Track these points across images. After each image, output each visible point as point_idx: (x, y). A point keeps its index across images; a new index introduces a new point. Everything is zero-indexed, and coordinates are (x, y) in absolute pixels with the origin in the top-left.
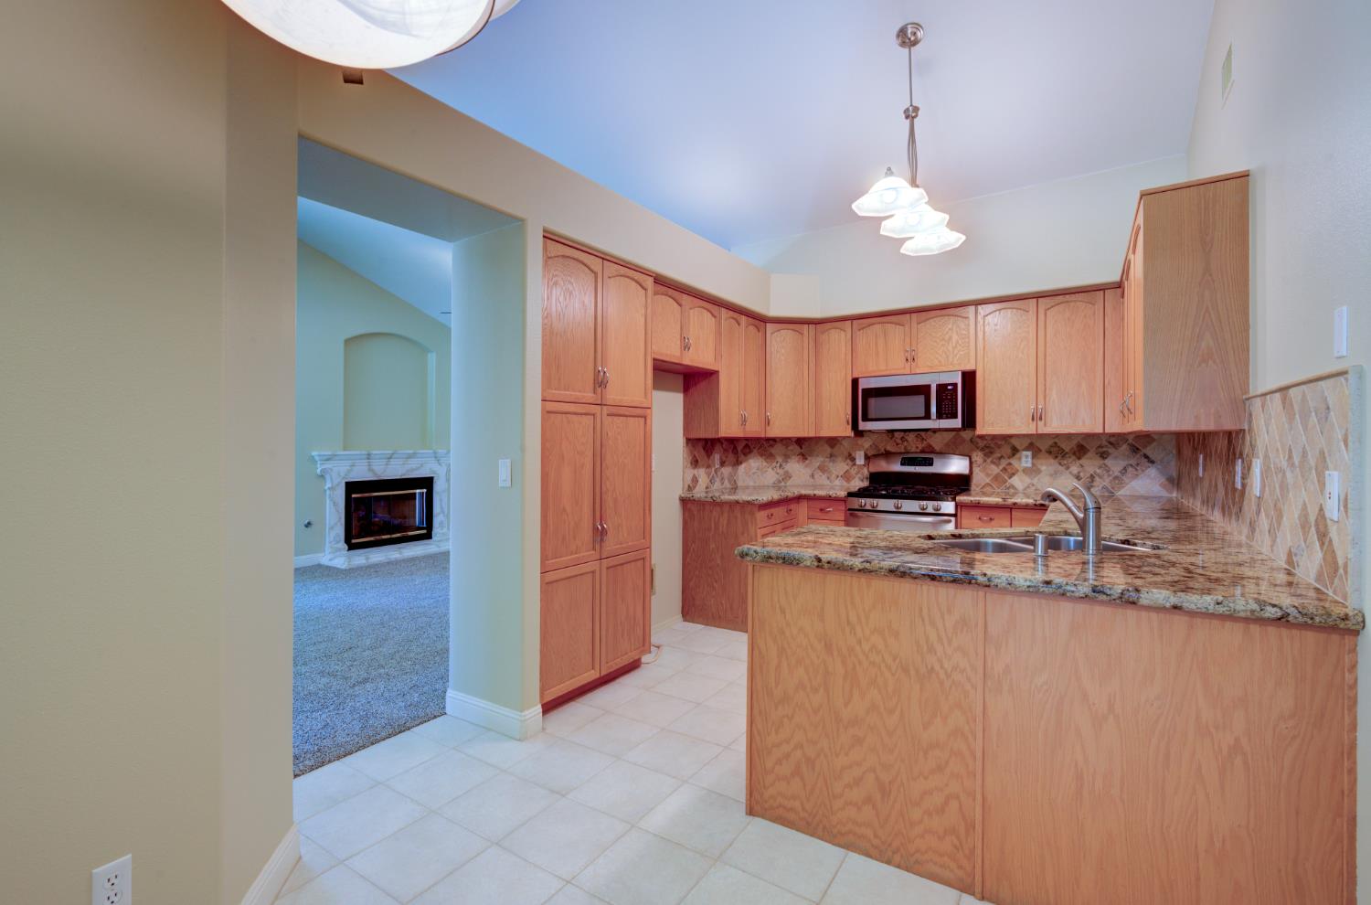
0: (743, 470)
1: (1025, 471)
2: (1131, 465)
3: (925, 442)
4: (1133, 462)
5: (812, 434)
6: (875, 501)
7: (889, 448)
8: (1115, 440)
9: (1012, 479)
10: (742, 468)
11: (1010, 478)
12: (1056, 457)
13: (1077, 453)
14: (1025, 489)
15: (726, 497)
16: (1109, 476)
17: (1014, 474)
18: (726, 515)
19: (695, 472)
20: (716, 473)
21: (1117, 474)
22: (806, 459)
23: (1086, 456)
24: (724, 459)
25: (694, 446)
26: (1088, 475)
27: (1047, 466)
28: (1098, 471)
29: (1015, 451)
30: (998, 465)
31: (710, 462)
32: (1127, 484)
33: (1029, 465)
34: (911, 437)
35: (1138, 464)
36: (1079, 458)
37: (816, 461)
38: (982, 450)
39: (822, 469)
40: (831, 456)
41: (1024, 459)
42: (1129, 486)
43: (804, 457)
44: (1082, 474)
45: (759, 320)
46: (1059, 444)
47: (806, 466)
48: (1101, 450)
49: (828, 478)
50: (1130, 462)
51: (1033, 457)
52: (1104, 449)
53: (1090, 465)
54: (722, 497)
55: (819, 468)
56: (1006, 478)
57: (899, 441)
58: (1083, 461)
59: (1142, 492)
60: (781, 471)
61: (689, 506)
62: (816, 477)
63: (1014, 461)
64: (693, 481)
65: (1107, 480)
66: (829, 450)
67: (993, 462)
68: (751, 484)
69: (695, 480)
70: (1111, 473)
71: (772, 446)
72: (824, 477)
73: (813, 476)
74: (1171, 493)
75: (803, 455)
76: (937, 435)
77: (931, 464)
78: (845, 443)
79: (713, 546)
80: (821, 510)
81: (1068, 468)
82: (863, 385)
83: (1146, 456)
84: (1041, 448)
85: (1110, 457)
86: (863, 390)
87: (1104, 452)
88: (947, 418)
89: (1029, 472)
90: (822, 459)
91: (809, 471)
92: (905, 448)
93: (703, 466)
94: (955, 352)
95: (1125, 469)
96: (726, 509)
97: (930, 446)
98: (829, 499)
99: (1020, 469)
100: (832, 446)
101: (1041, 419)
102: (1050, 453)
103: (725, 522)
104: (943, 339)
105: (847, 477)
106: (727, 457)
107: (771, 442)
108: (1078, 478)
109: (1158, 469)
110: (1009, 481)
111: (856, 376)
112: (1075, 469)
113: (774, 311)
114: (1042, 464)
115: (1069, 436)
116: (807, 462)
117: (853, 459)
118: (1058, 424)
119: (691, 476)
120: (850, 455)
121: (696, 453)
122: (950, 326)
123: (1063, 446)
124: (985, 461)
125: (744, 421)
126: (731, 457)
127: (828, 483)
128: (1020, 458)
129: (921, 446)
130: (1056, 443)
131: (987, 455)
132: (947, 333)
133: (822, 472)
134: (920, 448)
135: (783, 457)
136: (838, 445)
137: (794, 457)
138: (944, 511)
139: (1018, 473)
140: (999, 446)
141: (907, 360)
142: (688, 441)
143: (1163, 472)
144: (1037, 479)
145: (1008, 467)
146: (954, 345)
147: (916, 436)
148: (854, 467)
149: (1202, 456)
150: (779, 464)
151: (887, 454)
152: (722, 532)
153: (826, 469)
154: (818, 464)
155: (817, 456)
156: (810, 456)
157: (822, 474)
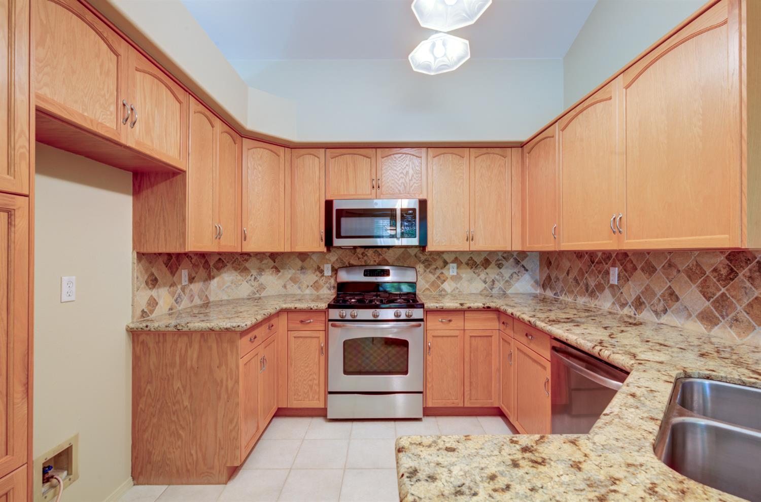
0: (216, 285)
1: (453, 278)
2: (515, 273)
3: (381, 257)
4: (516, 270)
5: (288, 250)
6: (355, 312)
7: (352, 262)
8: (506, 255)
9: (444, 284)
10: (214, 283)
11: (442, 283)
12: (472, 268)
13: (484, 265)
14: (452, 292)
15: (197, 324)
16: (503, 280)
17: (445, 281)
18: (196, 346)
19: (154, 293)
20: (183, 291)
21: (507, 278)
22: (279, 271)
23: (490, 266)
24: (193, 275)
25: (150, 263)
26: (491, 280)
27: (467, 273)
28: (497, 277)
29: (446, 263)
30: (434, 274)
31: (175, 279)
32: (513, 285)
33: (455, 274)
34: (370, 252)
35: (519, 272)
36: (486, 269)
37: (288, 274)
38: (423, 263)
39: (294, 280)
40: (302, 268)
41: (451, 270)
42: (514, 287)
43: (277, 270)
44: (487, 280)
46: (473, 258)
47: (279, 278)
48: (499, 262)
49: (299, 288)
50: (515, 271)
51: (458, 268)
52: (500, 262)
53: (492, 273)
54: (191, 326)
55: (291, 279)
56: (440, 283)
57: (360, 256)
58: (488, 270)
59: (521, 291)
60: (256, 284)
61: (141, 338)
62: (288, 286)
63: (444, 271)
64: (149, 304)
65: (502, 283)
66: (300, 263)
67: (430, 272)
68: (226, 298)
69: (153, 303)
70: (504, 278)
71: (247, 260)
72: (296, 286)
73: (285, 286)
74: (537, 290)
75: (276, 268)
76: (391, 250)
77: (388, 275)
78: (315, 257)
79: (177, 385)
80: (302, 322)
81: (479, 275)
82: (337, 206)
83: (523, 266)
84: (462, 261)
85: (504, 267)
86: (337, 211)
87: (500, 264)
88: (409, 236)
89: (457, 278)
90: (294, 271)
91: (281, 282)
92: (365, 261)
93: (165, 285)
94: (411, 183)
95: (512, 275)
96: (196, 338)
97: (385, 260)
98: (310, 311)
99: (449, 277)
100: (303, 261)
101: (472, 239)
102: (467, 264)
103: (195, 356)
104: (402, 173)
105: (316, 286)
106: (196, 273)
107: (246, 257)
108: (485, 282)
109: (530, 275)
110: (442, 286)
111: (329, 198)
112: (483, 276)
114: (463, 273)
115: (479, 253)
116: (280, 274)
117: (322, 272)
118: (482, 244)
119: (147, 298)
120: (319, 268)
121: (154, 270)
122: (407, 163)
123: (476, 260)
124: (425, 271)
125: (219, 235)
126: (202, 272)
127: (299, 292)
128: (449, 269)
129: (377, 260)
130: (472, 258)
131: (427, 267)
132: (405, 168)
133: (294, 283)
134: (377, 262)
135: (258, 271)
136: (308, 259)
137: (268, 270)
138: (415, 317)
139: (448, 280)
140: (435, 260)
141: (373, 187)
142: (141, 256)
143: (532, 277)
144: (459, 283)
145: (441, 276)
146: (410, 178)
147: (374, 252)
148: (323, 278)
149: (617, 269)
150: (253, 277)
151: (350, 267)
152: (192, 367)
153: (297, 280)
154: (290, 276)
155: (290, 269)
156: (282, 269)
157: (293, 284)
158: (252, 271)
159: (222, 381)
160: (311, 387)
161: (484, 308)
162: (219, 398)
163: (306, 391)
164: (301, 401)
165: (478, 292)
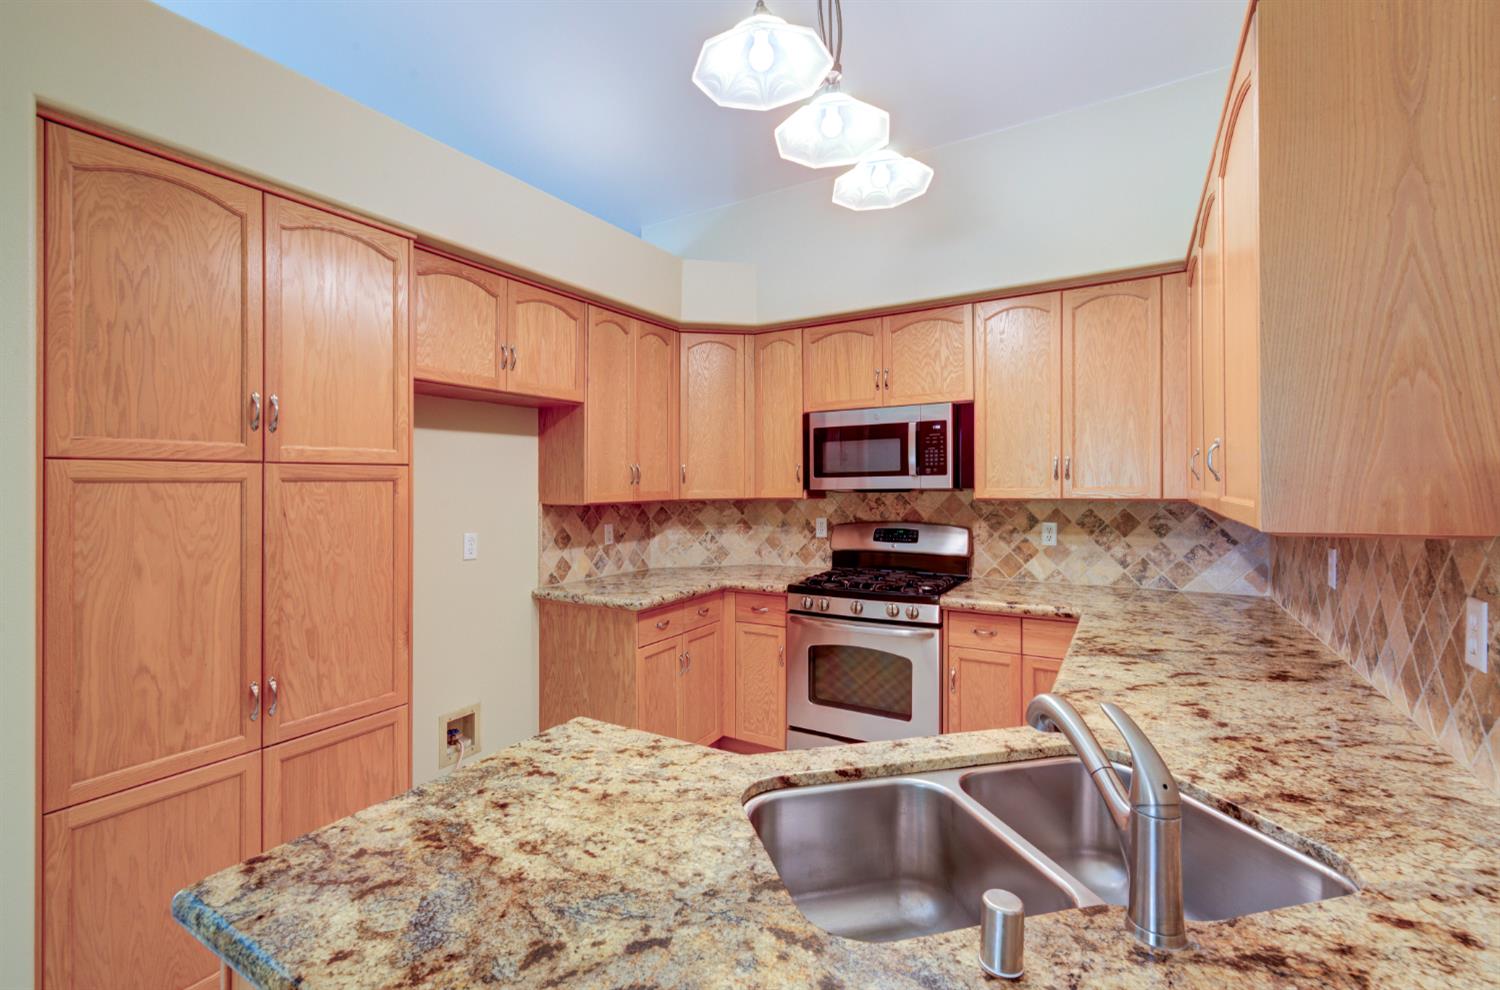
0: (656, 546)
1: (1048, 551)
2: (1203, 547)
3: (908, 507)
4: (1204, 541)
5: (752, 496)
6: (825, 600)
7: (859, 515)
8: (1178, 507)
9: (1029, 563)
10: (655, 543)
11: (1027, 561)
12: (1092, 532)
13: (1122, 526)
14: (1047, 579)
15: (594, 598)
16: (1169, 561)
17: (1031, 556)
19: (566, 554)
20: (607, 553)
21: (1181, 559)
22: (750, 528)
23: (1136, 531)
24: (622, 531)
25: (561, 516)
26: (1140, 559)
27: (1079, 544)
28: (1153, 554)
29: (1033, 522)
30: (1009, 543)
31: (595, 536)
32: (1196, 575)
33: (1053, 542)
34: (890, 499)
35: (1212, 545)
36: (1125, 535)
37: (764, 531)
38: (987, 519)
39: (772, 542)
40: (784, 524)
41: (1045, 535)
42: (1197, 579)
43: (746, 525)
44: (1129, 559)
45: (668, 329)
46: (1096, 512)
47: (750, 539)
48: (1158, 523)
49: (780, 555)
50: (1201, 542)
51: (1060, 531)
52: (1162, 521)
53: (1141, 545)
54: (587, 598)
55: (767, 540)
56: (1021, 561)
57: (873, 504)
58: (1129, 539)
59: (1218, 589)
60: (713, 547)
61: (547, 607)
62: (763, 552)
63: (1030, 537)
64: (559, 567)
65: (1167, 568)
66: (780, 516)
67: (1000, 537)
68: (669, 564)
69: (564, 566)
70: (1172, 557)
71: (700, 510)
72: (775, 553)
73: (759, 552)
74: (1264, 592)
75: (745, 523)
76: (925, 495)
77: (915, 540)
80: (754, 609)
81: (1109, 548)
82: (814, 425)
83: (1223, 533)
84: (1070, 518)
85: (1171, 534)
86: (816, 430)
87: (1162, 526)
88: (932, 473)
89: (1058, 552)
90: (771, 529)
91: (753, 546)
92: (881, 515)
93: (580, 544)
94: (946, 374)
95: (1192, 552)
97: (915, 512)
98: (762, 594)
99: (1040, 549)
100: (785, 512)
101: (1067, 476)
102: (1082, 524)
104: (928, 355)
105: (804, 554)
106: (627, 529)
107: (699, 505)
108: (1123, 563)
109: (1242, 554)
110: (1026, 566)
111: (806, 411)
112: (1119, 550)
113: (686, 316)
114: (1071, 542)
115: (1110, 503)
116: (751, 532)
117: (812, 530)
118: (1094, 483)
119: (557, 560)
120: (808, 523)
121: (565, 526)
122: (937, 335)
123: (1101, 515)
124: (991, 535)
125: (636, 477)
126: (636, 527)
127: (778, 562)
128: (1040, 533)
129: (902, 513)
130: (1091, 511)
131: (994, 527)
132: (933, 345)
133: (772, 547)
134: (901, 515)
135: (716, 526)
136: (793, 509)
137: (732, 526)
138: (921, 619)
139: (1038, 555)
140: (1011, 514)
141: (878, 386)
142: (547, 509)
143: (1248, 558)
144: (1064, 564)
145: (1023, 546)
146: (943, 364)
147: (896, 498)
148: (813, 541)
149: (1335, 551)
150: (710, 536)
151: (856, 523)
152: (590, 651)
153: (777, 543)
154: (766, 535)
155: (765, 524)
156: (755, 524)
157: (771, 549)
158: (708, 526)
159: (619, 673)
160: (767, 713)
161: (1057, 614)
162: (616, 695)
163: (760, 718)
164: (752, 731)
165: (1108, 583)
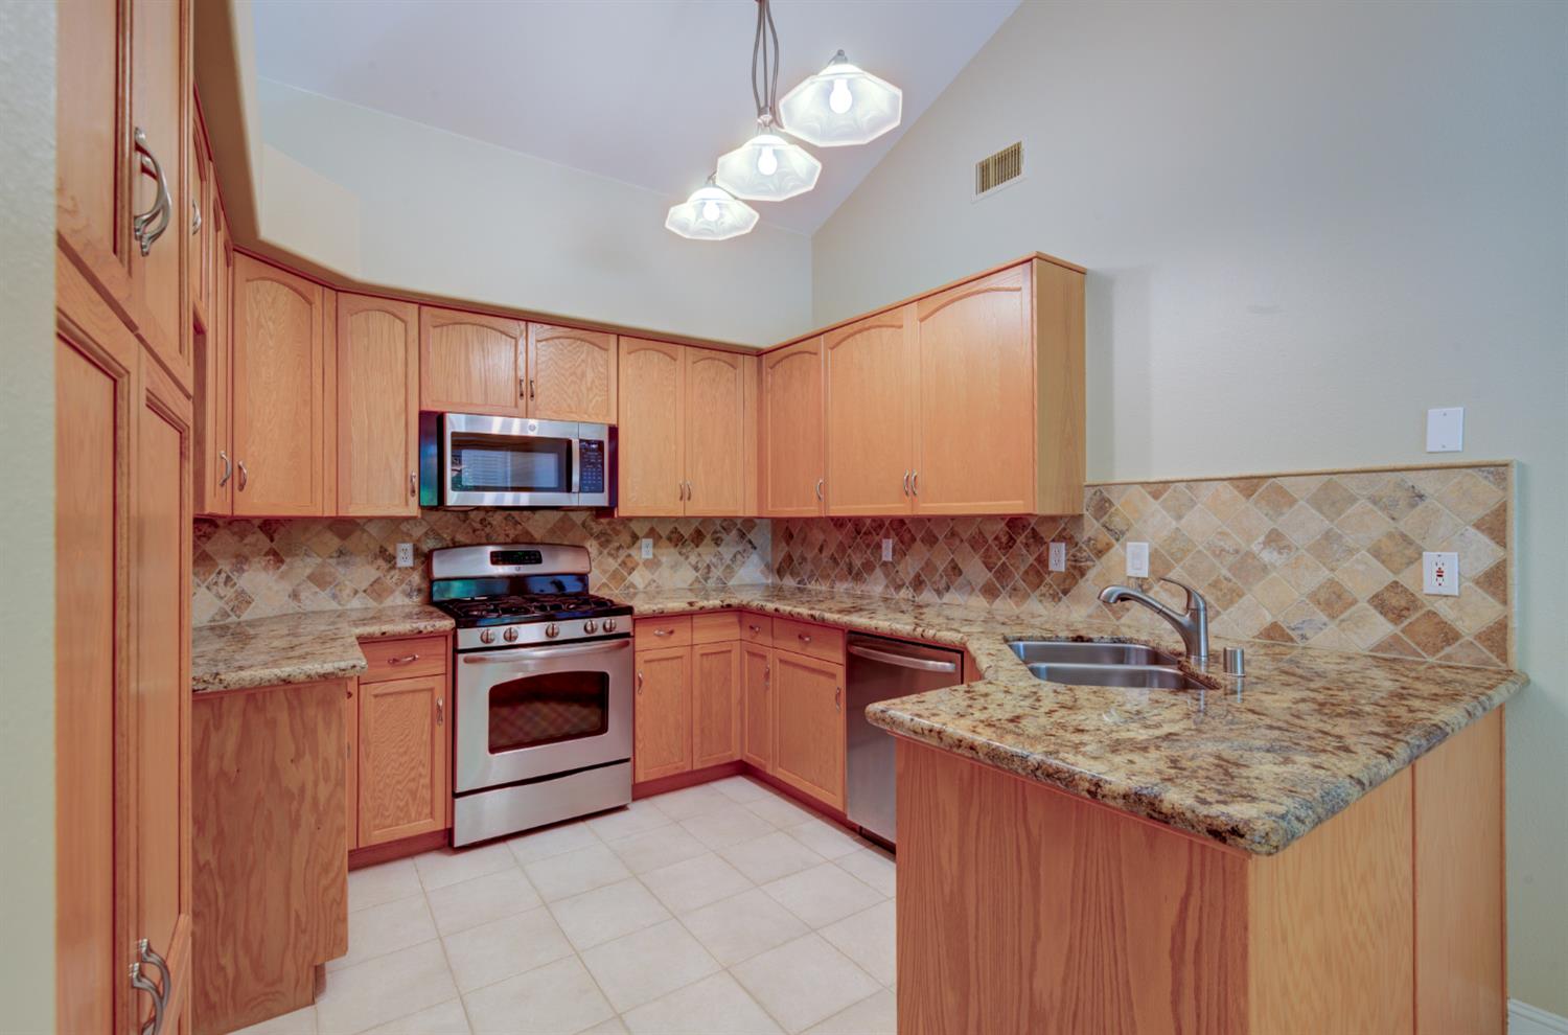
1: (646, 563)
2: (740, 552)
3: (519, 527)
4: (740, 548)
7: (460, 538)
8: (728, 523)
9: (632, 575)
11: (630, 573)
12: (676, 545)
13: (695, 540)
14: (645, 588)
17: (633, 569)
21: (729, 562)
22: (282, 561)
23: (704, 542)
26: (706, 564)
27: (668, 556)
28: (714, 560)
29: (635, 538)
30: (615, 557)
32: (736, 573)
33: (651, 556)
34: (498, 517)
35: (744, 551)
36: (697, 546)
37: (306, 566)
38: (597, 537)
39: (319, 580)
40: (341, 553)
41: (644, 550)
42: (737, 575)
43: (277, 557)
44: (700, 566)
46: (679, 530)
47: (282, 577)
48: (716, 536)
49: (334, 597)
50: (738, 549)
51: (655, 545)
52: (719, 535)
53: (706, 553)
54: (230, 678)
55: (310, 578)
56: (626, 574)
57: (477, 526)
58: (700, 549)
59: (748, 581)
60: (229, 592)
62: (303, 596)
63: (633, 552)
65: (721, 569)
66: (335, 542)
67: (610, 554)
70: (724, 561)
72: (324, 594)
73: (295, 595)
74: (767, 578)
75: (275, 554)
76: (538, 515)
77: (539, 561)
78: (373, 529)
80: (393, 661)
81: (687, 558)
83: (750, 542)
84: (662, 534)
85: (723, 544)
86: (454, 434)
87: (718, 538)
88: (591, 491)
89: (653, 564)
90: (319, 560)
91: (286, 587)
92: (488, 535)
94: (591, 396)
95: (735, 556)
97: (527, 533)
99: (641, 562)
100: (344, 536)
101: (689, 498)
102: (670, 539)
103: (232, 745)
104: (574, 373)
105: (376, 590)
108: (696, 569)
109: (759, 555)
110: (631, 578)
112: (693, 558)
114: (662, 555)
115: (688, 519)
116: (284, 567)
117: (391, 559)
120: (383, 551)
122: (583, 356)
123: (682, 532)
124: (601, 553)
127: (334, 605)
128: (640, 548)
129: (512, 533)
130: (676, 529)
131: (603, 545)
132: (579, 365)
133: (319, 586)
134: (512, 536)
135: (234, 560)
136: (358, 533)
137: (256, 560)
138: (619, 630)
139: (639, 568)
140: (617, 533)
141: (522, 395)
143: (762, 558)
144: (657, 573)
145: (627, 560)
146: (589, 384)
147: (506, 519)
148: (393, 573)
149: (891, 541)
150: (223, 575)
151: (455, 547)
153: (328, 579)
154: (308, 571)
155: (309, 556)
156: (287, 556)
157: (318, 590)
158: (220, 561)
159: (302, 790)
160: (414, 794)
161: (722, 607)
163: (402, 804)
164: (390, 826)
165: (686, 586)
